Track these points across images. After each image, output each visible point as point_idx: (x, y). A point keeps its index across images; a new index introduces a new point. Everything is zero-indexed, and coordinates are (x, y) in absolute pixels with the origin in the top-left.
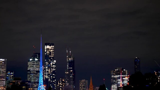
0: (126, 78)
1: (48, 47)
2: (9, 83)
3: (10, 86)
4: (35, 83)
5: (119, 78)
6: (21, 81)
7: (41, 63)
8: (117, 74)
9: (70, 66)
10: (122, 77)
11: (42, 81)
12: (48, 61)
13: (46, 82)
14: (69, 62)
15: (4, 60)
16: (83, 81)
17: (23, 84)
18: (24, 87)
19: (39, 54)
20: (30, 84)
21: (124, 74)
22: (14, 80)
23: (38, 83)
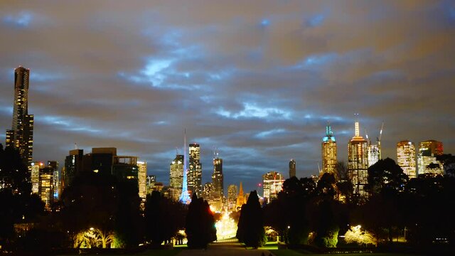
0: (280, 184)
1: (193, 148)
2: (150, 188)
3: (150, 192)
4: (178, 188)
5: (272, 183)
6: (162, 187)
7: (185, 166)
8: (270, 179)
9: (217, 170)
10: (276, 182)
11: (186, 187)
12: (193, 165)
13: (190, 188)
14: (216, 165)
15: (143, 163)
16: (232, 186)
17: (165, 189)
18: (166, 193)
19: (183, 156)
20: (173, 190)
21: (279, 179)
22: (155, 185)
23: (182, 188)
